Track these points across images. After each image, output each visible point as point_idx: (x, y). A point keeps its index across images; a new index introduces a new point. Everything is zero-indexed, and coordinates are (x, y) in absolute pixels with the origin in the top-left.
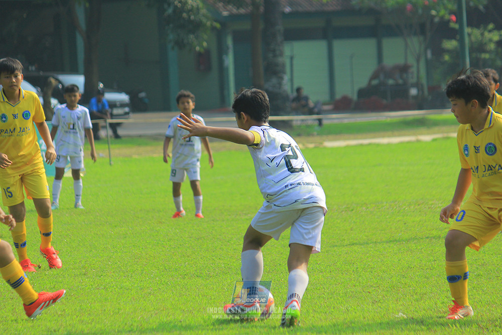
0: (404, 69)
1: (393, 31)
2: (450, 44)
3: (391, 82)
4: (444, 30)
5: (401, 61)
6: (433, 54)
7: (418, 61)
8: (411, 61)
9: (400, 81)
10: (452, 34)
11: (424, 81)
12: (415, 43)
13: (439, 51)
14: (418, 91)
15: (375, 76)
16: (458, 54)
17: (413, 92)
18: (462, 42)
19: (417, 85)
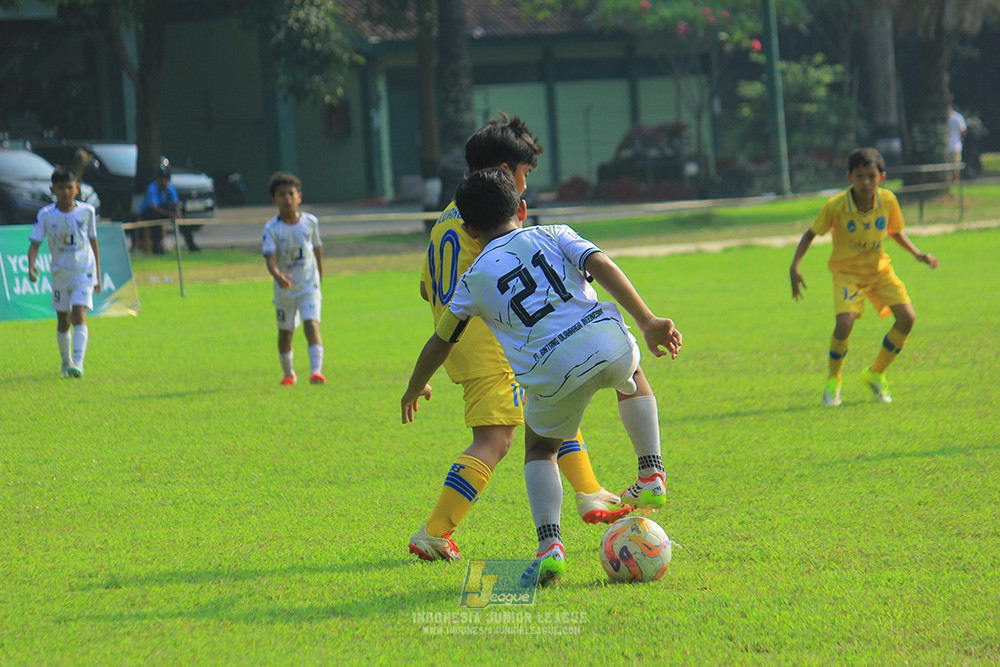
0: (675, 131)
1: (656, 68)
2: (752, 89)
3: (653, 153)
4: (741, 66)
5: (669, 118)
6: (724, 105)
7: (698, 116)
8: (687, 117)
9: (669, 152)
10: (755, 72)
11: (709, 151)
12: (694, 87)
13: (733, 101)
14: (700, 167)
15: (626, 143)
16: (765, 105)
17: (691, 169)
18: (770, 85)
19: (697, 158)
